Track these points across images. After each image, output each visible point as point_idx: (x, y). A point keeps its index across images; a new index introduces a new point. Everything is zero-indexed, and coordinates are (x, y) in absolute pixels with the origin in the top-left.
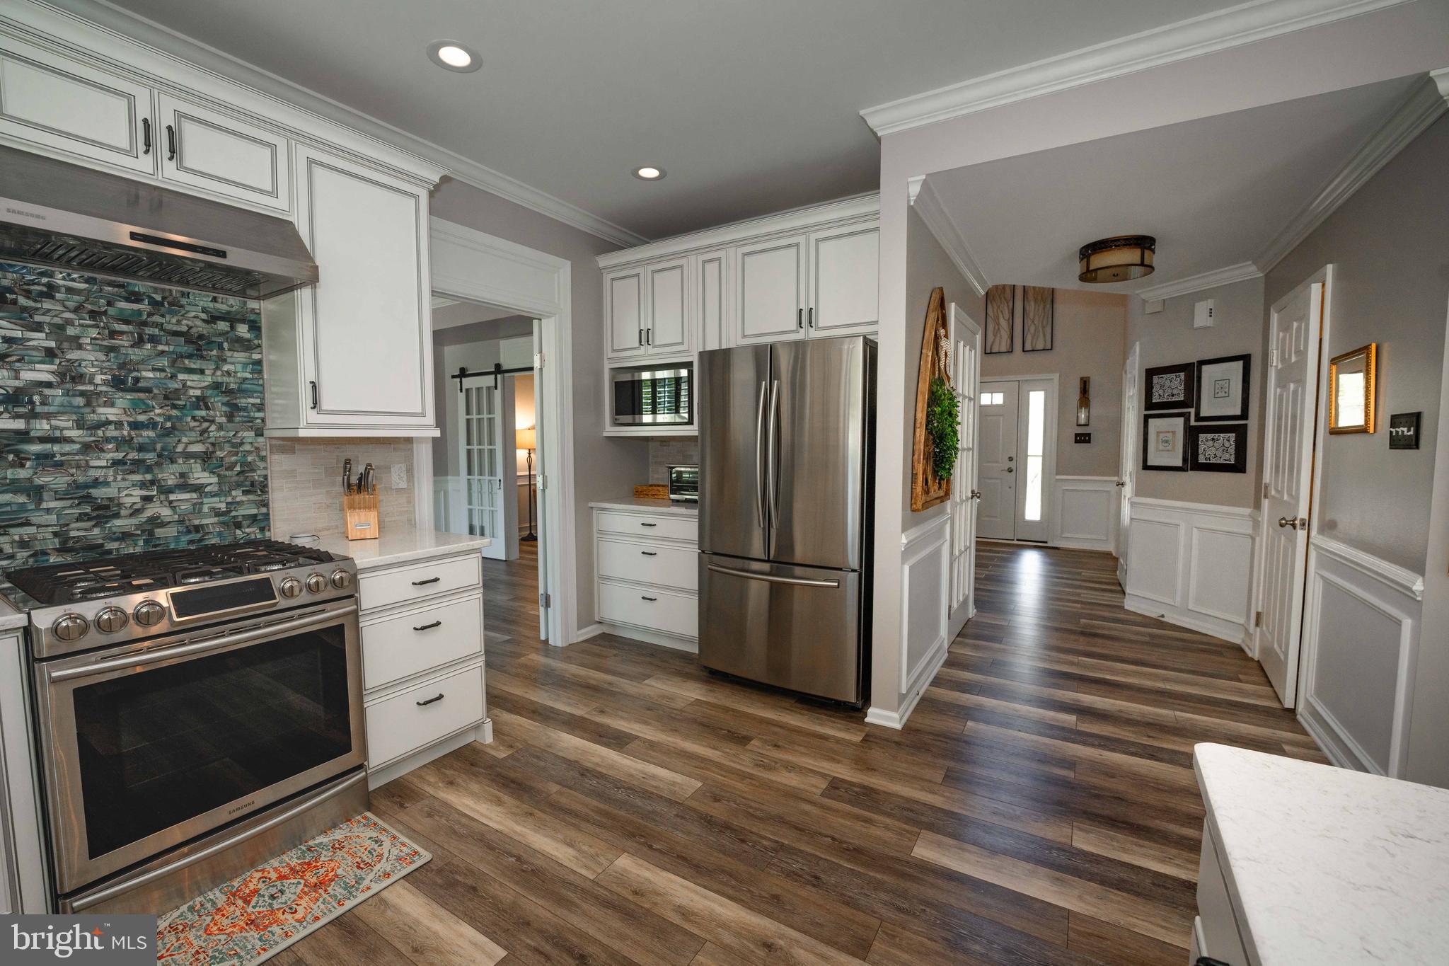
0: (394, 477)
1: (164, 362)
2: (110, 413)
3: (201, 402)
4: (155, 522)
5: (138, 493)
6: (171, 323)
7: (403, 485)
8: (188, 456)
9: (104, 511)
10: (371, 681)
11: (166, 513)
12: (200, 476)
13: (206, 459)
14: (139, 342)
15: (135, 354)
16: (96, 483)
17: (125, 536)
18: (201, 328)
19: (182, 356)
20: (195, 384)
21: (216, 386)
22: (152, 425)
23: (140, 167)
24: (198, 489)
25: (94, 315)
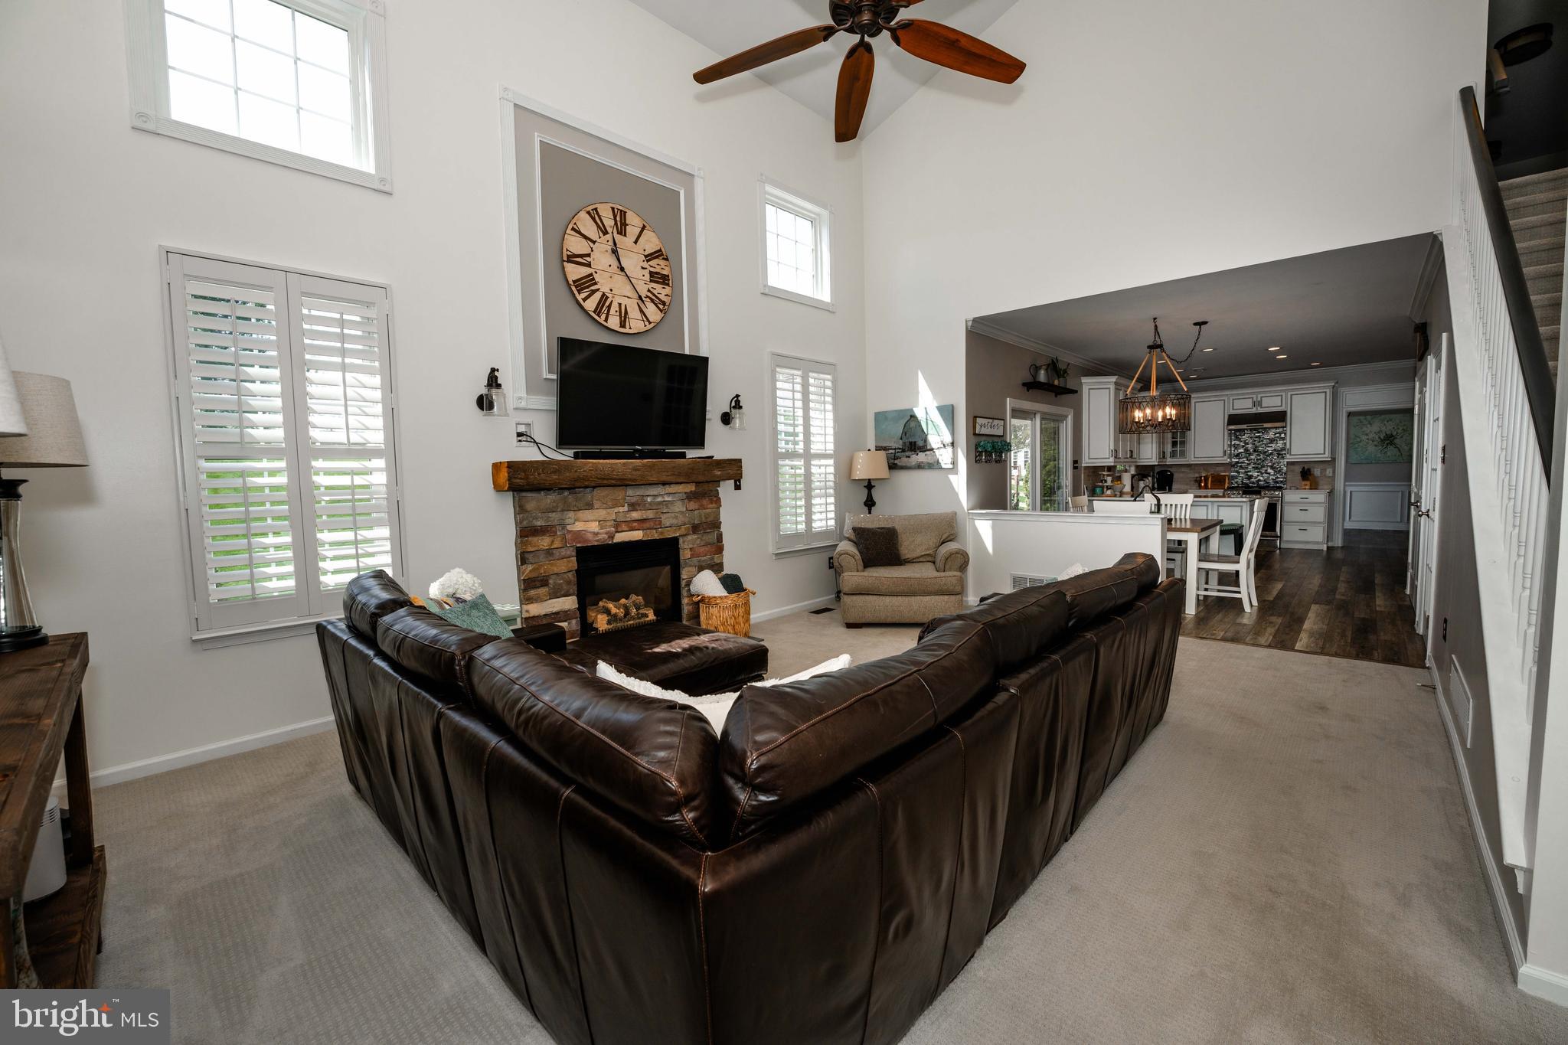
0: (1328, 472)
1: (1263, 446)
2: (1252, 457)
3: (1271, 454)
4: (1260, 480)
5: (1257, 474)
6: (1265, 436)
7: (1331, 475)
8: (1267, 466)
9: (1250, 477)
10: (1286, 518)
11: (1262, 478)
12: (1270, 471)
13: (1272, 467)
14: (1259, 442)
15: (1258, 444)
16: (1249, 472)
17: (1253, 483)
18: (1273, 436)
19: (1267, 444)
20: (1270, 450)
21: (1275, 450)
22: (1260, 459)
23: (1254, 411)
24: (1269, 474)
25: (1251, 438)
